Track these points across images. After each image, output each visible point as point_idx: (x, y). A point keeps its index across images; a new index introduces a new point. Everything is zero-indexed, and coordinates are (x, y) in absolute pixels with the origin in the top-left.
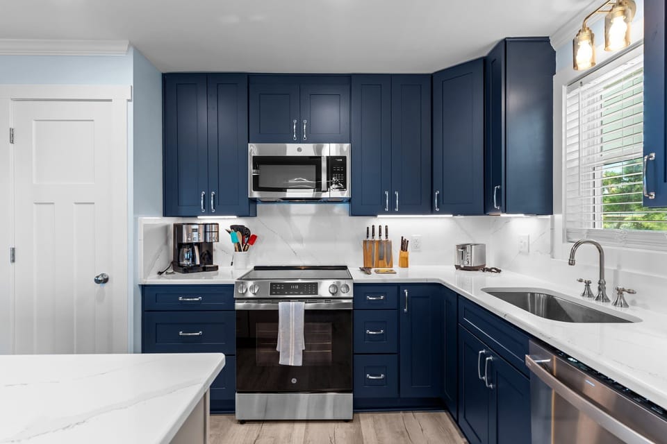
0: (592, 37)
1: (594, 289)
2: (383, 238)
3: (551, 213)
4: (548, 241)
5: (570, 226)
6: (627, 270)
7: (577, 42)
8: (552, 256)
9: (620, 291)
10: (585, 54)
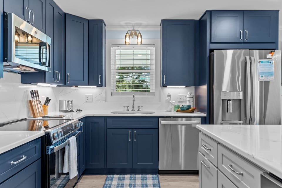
2: (37, 98)
3: (105, 86)
4: (105, 96)
5: (113, 91)
7: (126, 36)
8: (106, 102)
9: (139, 107)
10: (128, 40)
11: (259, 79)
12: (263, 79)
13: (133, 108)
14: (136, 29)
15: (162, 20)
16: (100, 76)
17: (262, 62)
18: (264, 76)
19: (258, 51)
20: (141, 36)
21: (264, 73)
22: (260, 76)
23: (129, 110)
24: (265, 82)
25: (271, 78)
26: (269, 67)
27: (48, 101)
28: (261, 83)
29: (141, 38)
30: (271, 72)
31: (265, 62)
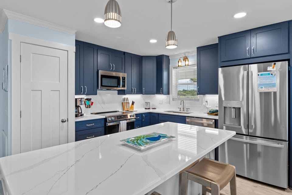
0: (181, 61)
1: (182, 109)
2: (127, 101)
3: (169, 94)
4: (169, 100)
5: (174, 97)
6: (187, 105)
7: (179, 62)
8: (170, 104)
9: (187, 109)
10: (180, 64)
11: (259, 90)
12: (263, 90)
13: (183, 109)
14: (186, 55)
15: (197, 48)
16: (161, 88)
17: (262, 75)
18: (264, 88)
19: (256, 65)
20: (188, 60)
21: (264, 85)
22: (260, 87)
23: (181, 111)
24: (265, 93)
25: (273, 89)
26: (270, 79)
27: (133, 103)
28: (261, 93)
29: (188, 61)
30: (273, 84)
31: (265, 75)
